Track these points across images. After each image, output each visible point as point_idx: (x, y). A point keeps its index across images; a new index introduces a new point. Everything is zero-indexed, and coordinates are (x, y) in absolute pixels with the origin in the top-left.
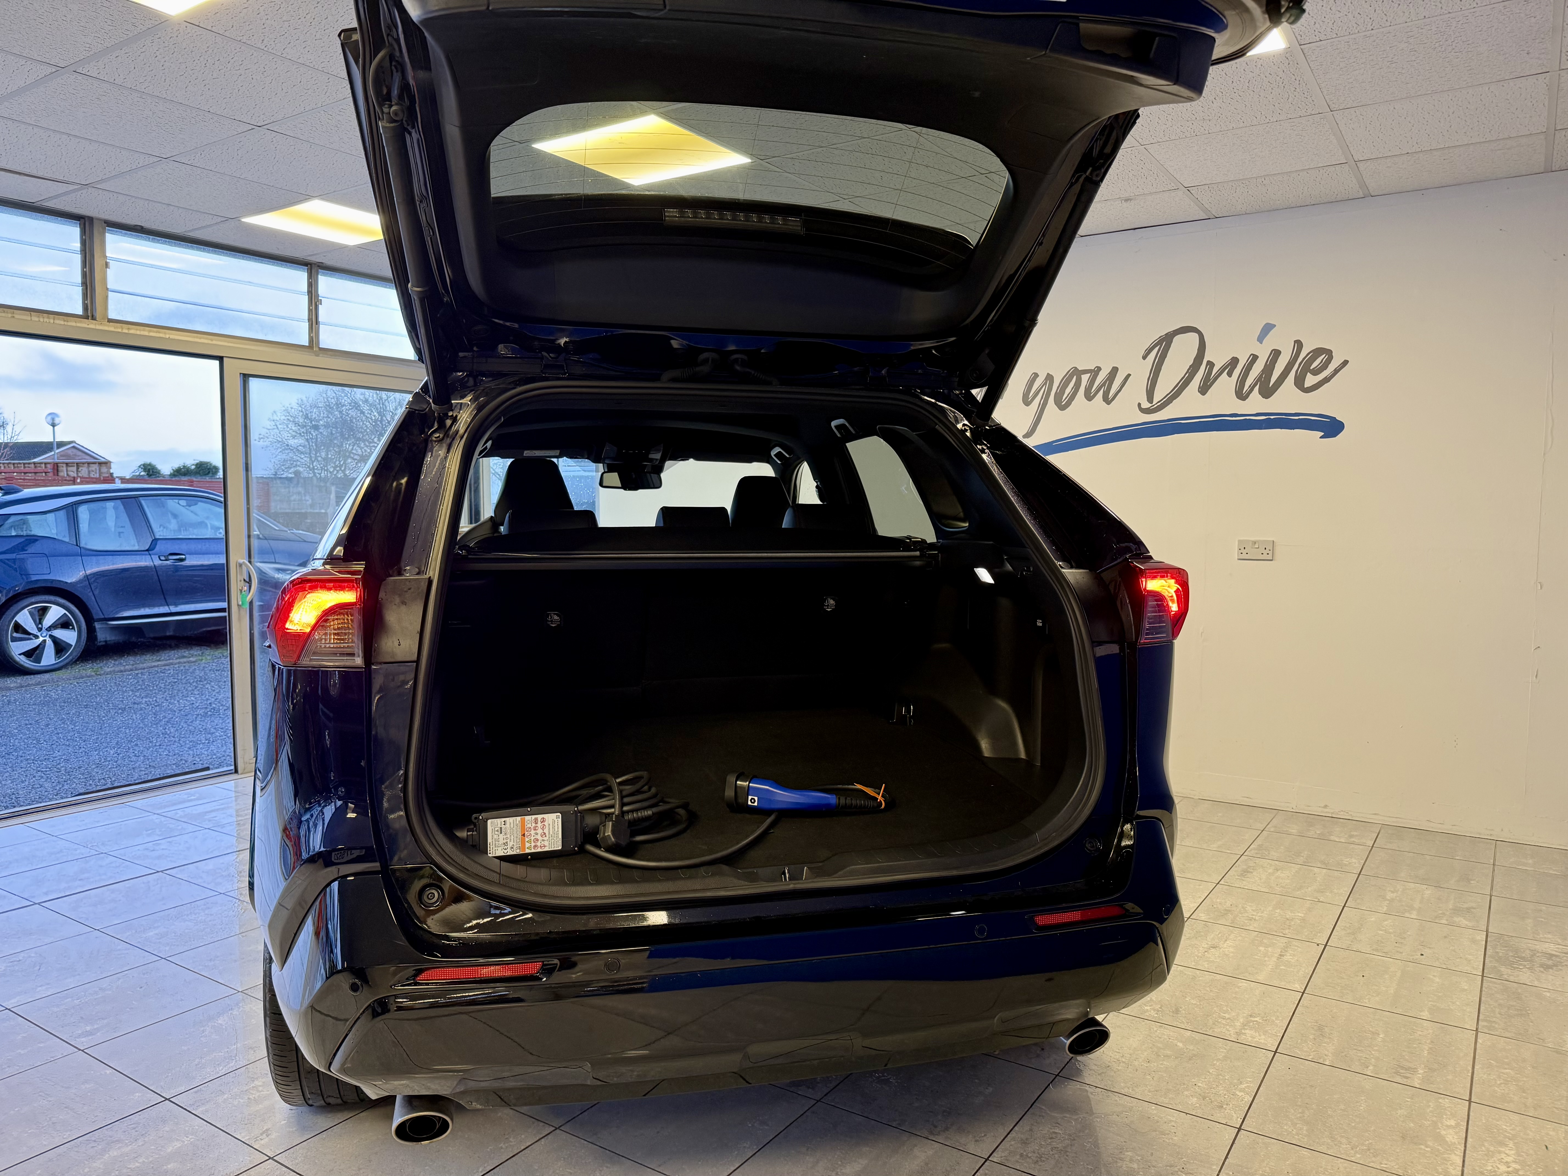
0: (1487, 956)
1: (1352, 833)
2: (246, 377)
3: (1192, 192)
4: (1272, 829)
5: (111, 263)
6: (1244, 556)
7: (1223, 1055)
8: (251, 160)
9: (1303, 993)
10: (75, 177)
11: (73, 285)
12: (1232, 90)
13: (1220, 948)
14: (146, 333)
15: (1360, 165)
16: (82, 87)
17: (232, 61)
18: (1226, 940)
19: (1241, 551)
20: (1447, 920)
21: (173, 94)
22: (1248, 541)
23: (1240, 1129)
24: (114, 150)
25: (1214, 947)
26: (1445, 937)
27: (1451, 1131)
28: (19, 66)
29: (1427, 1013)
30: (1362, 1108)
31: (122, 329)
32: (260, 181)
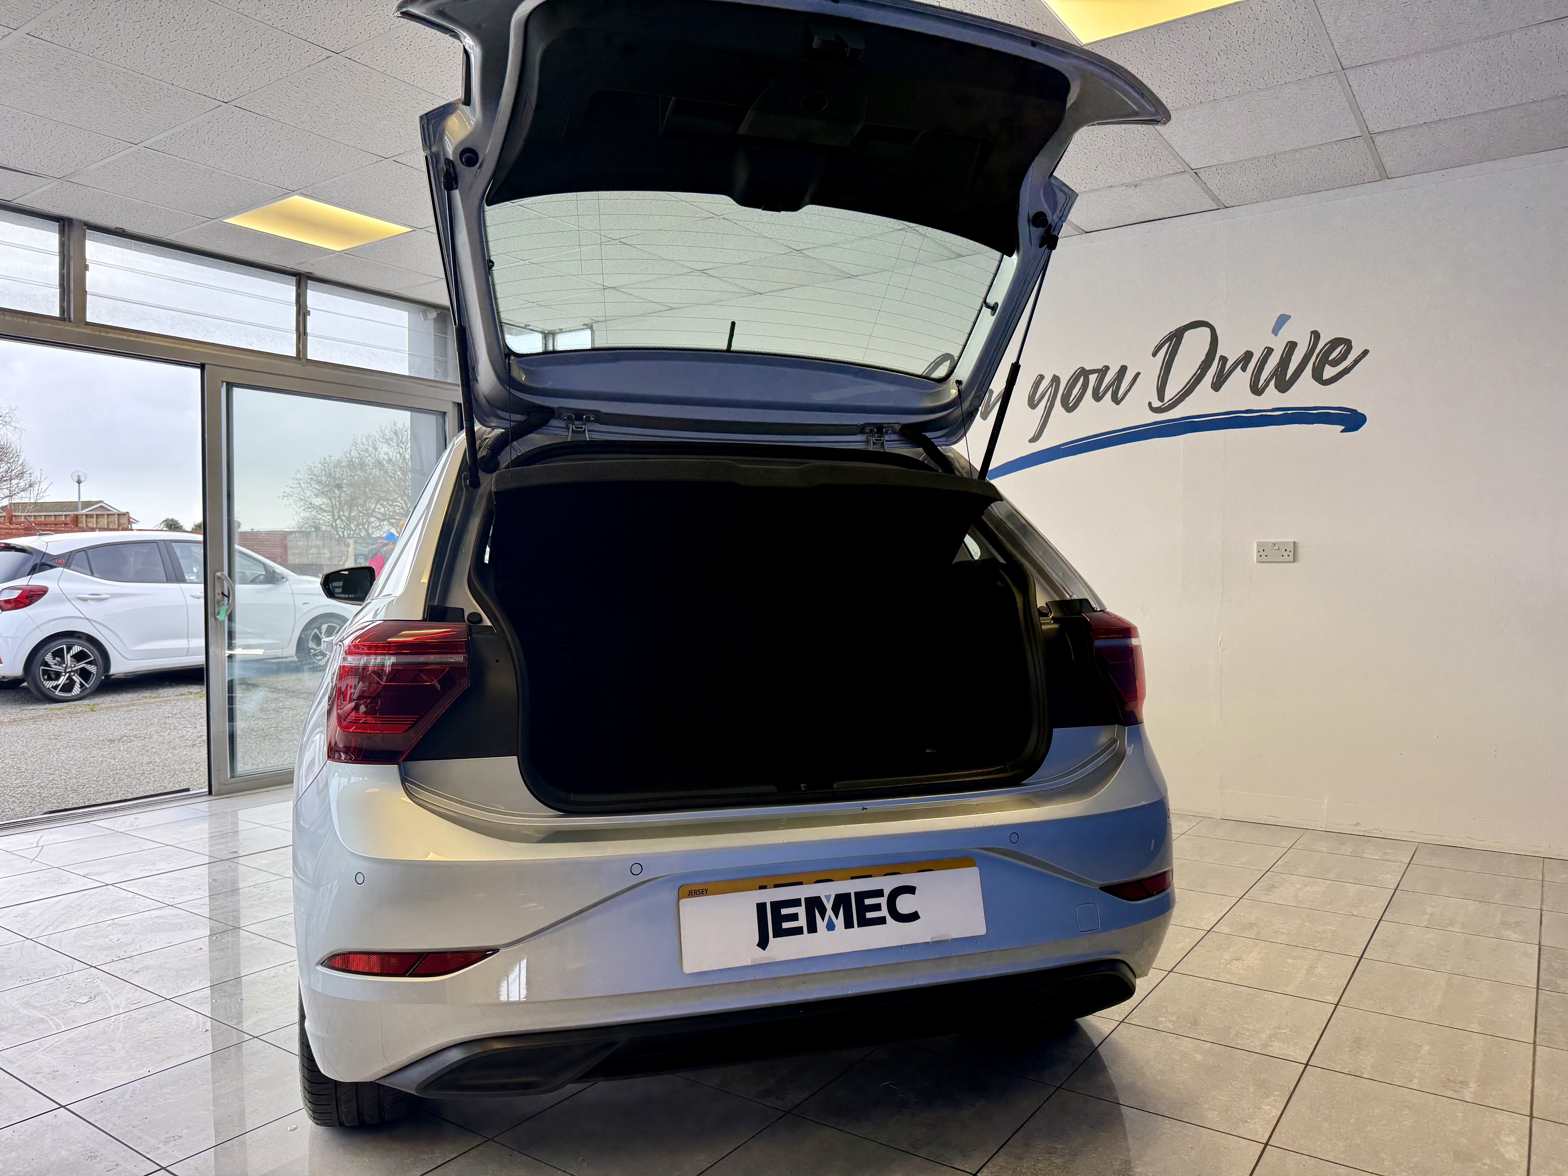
0: (1541, 966)
1: (1385, 850)
2: (230, 386)
4: (1300, 848)
5: (91, 266)
6: (1264, 558)
7: (1247, 1067)
9: (1337, 1005)
10: (48, 168)
11: (51, 286)
13: (1244, 961)
14: (125, 337)
15: (1377, 138)
18: (1250, 953)
19: (1260, 554)
20: (1494, 933)
22: (1269, 543)
23: (1266, 1145)
25: (1237, 959)
26: (1494, 950)
27: (1510, 1148)
29: (1476, 1025)
31: (100, 333)
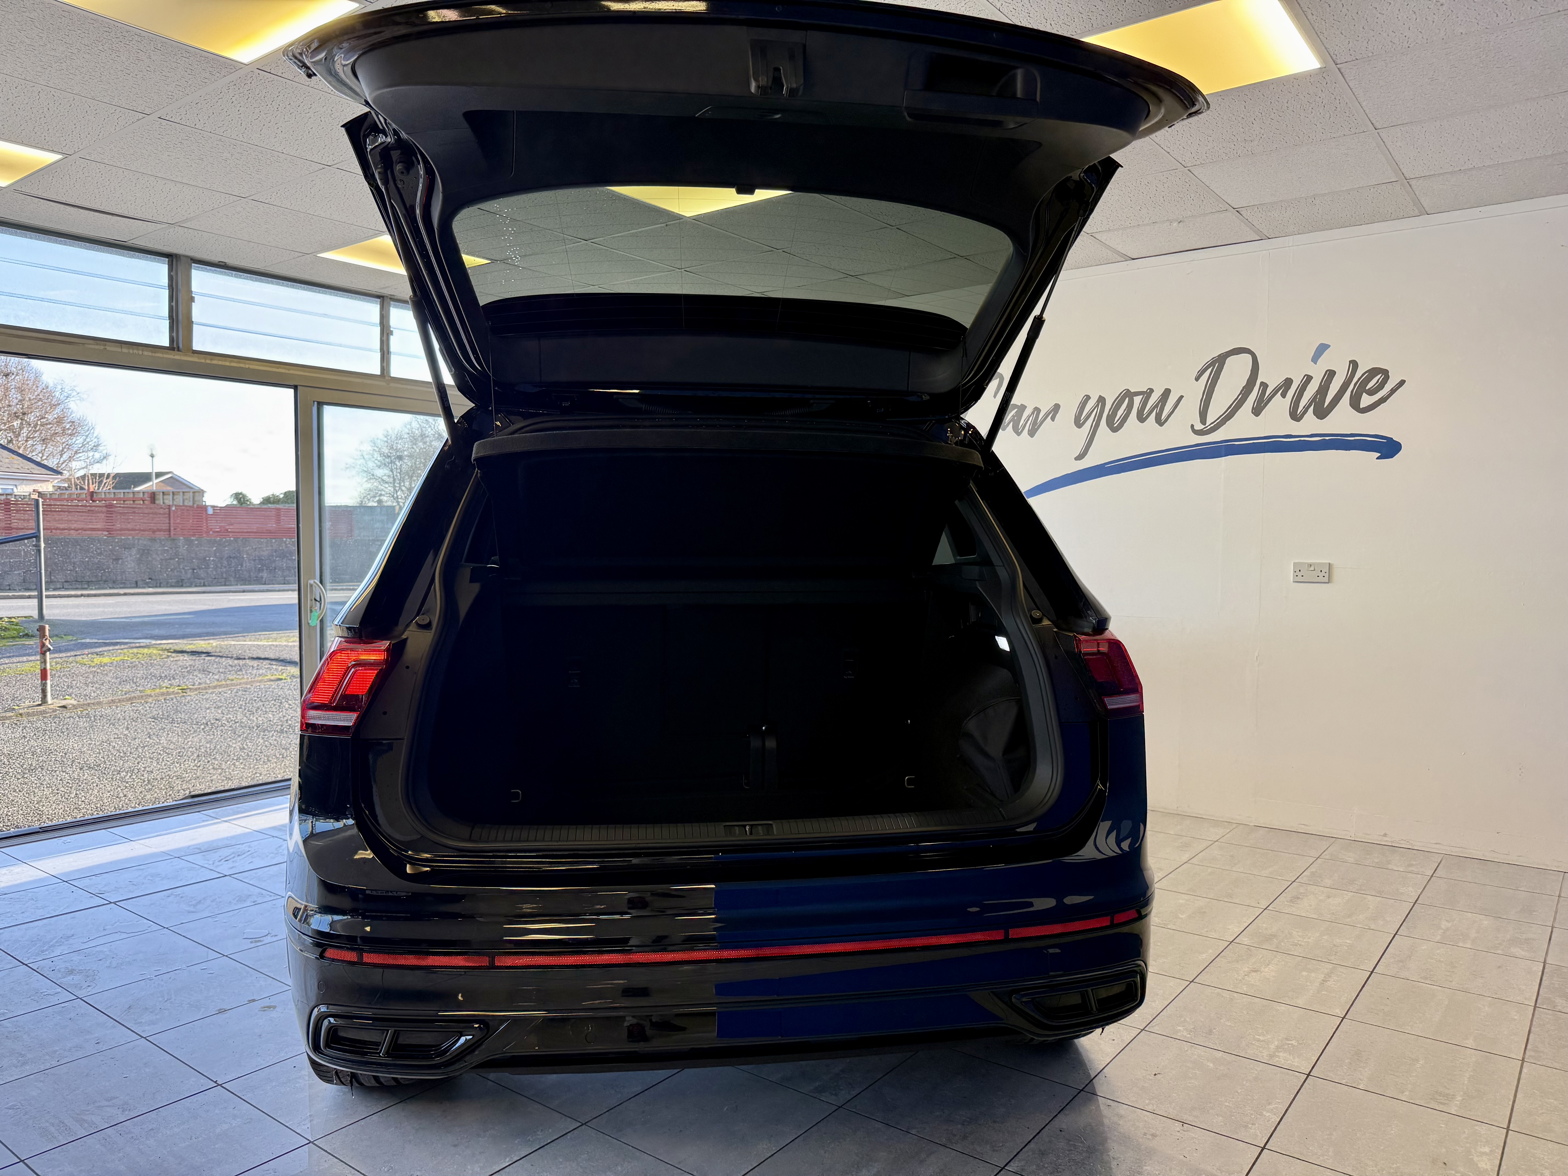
0: (1542, 987)
1: (1412, 862)
2: (320, 404)
3: (1241, 213)
4: (1327, 857)
5: (197, 298)
6: (1300, 579)
7: (1254, 1075)
8: (323, 198)
9: (1343, 1018)
10: (163, 216)
11: (161, 318)
12: (1271, 110)
13: (1261, 973)
14: (227, 364)
15: (1413, 182)
16: (166, 133)
17: (302, 105)
18: (1268, 965)
19: (1296, 574)
20: (1503, 950)
21: (249, 137)
22: (1303, 563)
23: (1263, 1148)
24: (197, 191)
25: (1255, 971)
26: (1499, 967)
27: (1485, 1158)
28: (109, 114)
29: (1471, 1041)
30: (1392, 1132)
31: (206, 360)
32: (332, 218)
